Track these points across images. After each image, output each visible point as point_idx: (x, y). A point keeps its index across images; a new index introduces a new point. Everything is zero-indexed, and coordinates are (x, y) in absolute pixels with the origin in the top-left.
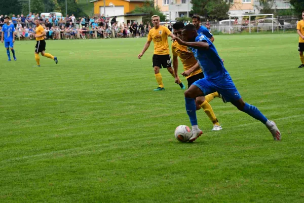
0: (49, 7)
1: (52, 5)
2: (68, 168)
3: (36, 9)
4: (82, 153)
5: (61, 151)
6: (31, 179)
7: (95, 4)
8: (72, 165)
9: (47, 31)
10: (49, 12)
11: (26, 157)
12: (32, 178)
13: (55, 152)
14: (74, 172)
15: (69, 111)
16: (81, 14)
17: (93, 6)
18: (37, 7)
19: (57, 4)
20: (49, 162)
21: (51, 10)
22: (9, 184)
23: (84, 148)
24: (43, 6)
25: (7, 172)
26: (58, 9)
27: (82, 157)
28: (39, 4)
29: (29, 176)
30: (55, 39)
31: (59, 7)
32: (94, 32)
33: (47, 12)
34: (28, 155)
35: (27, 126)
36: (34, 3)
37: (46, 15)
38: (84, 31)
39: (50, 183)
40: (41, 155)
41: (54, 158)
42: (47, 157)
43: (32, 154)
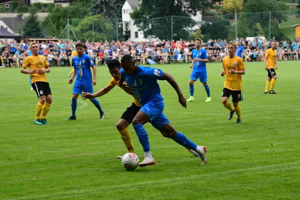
0: (254, 32)
1: (256, 30)
2: (284, 182)
3: (242, 34)
4: (294, 167)
5: (275, 165)
6: (249, 190)
7: (296, 28)
8: (287, 178)
9: (252, 54)
10: (253, 36)
11: (244, 170)
12: (251, 188)
13: (269, 166)
14: (289, 185)
15: (278, 128)
16: (283, 38)
17: (294, 31)
18: (243, 32)
19: (261, 29)
20: (264, 175)
21: (255, 35)
22: (231, 193)
23: (296, 163)
24: (248, 31)
25: (228, 183)
26: (262, 34)
27: (295, 172)
28: (245, 30)
29: (248, 188)
30: (259, 61)
31: (262, 32)
32: (295, 54)
33: (251, 37)
34: (244, 168)
35: (241, 141)
36: (240, 29)
37: (250, 39)
38: (286, 53)
39: (268, 195)
40: (256, 168)
41: (269, 171)
42: (262, 170)
43: (248, 167)
